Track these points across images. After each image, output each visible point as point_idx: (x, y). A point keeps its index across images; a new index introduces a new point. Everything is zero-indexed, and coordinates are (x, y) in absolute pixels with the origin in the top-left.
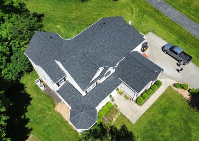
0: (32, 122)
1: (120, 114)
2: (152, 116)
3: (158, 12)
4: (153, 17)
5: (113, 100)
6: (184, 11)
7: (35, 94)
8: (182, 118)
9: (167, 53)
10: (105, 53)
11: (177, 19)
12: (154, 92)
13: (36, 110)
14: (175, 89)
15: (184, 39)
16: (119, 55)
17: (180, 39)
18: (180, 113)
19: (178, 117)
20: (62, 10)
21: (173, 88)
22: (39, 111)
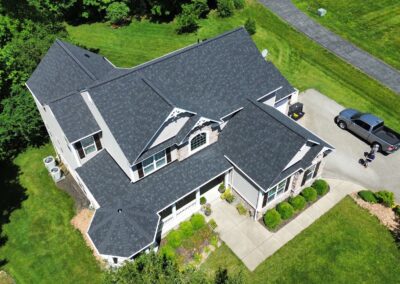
0: (11, 245)
1: (219, 244)
2: (300, 257)
3: (331, 56)
4: (320, 64)
5: (208, 212)
6: (389, 59)
7: (38, 188)
8: (378, 273)
9: (346, 129)
10: (196, 92)
11: (372, 70)
12: (310, 205)
13: (29, 219)
14: (360, 202)
15: (387, 107)
16: (229, 102)
17: (378, 107)
18: (372, 258)
19: (367, 268)
20: (136, 45)
21: (355, 199)
22: (35, 224)
